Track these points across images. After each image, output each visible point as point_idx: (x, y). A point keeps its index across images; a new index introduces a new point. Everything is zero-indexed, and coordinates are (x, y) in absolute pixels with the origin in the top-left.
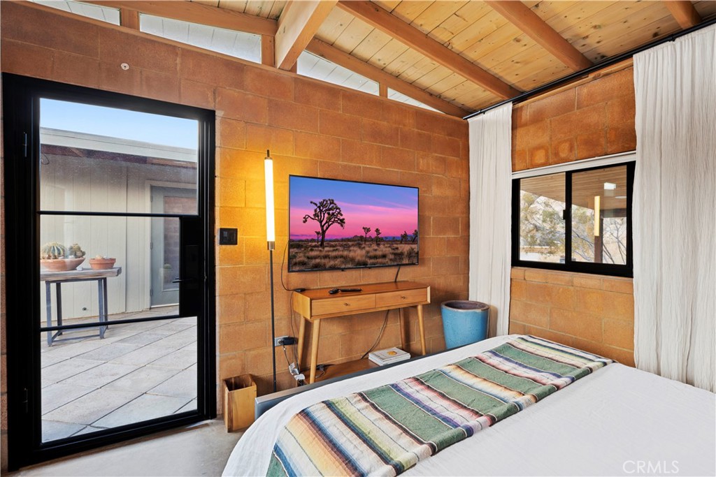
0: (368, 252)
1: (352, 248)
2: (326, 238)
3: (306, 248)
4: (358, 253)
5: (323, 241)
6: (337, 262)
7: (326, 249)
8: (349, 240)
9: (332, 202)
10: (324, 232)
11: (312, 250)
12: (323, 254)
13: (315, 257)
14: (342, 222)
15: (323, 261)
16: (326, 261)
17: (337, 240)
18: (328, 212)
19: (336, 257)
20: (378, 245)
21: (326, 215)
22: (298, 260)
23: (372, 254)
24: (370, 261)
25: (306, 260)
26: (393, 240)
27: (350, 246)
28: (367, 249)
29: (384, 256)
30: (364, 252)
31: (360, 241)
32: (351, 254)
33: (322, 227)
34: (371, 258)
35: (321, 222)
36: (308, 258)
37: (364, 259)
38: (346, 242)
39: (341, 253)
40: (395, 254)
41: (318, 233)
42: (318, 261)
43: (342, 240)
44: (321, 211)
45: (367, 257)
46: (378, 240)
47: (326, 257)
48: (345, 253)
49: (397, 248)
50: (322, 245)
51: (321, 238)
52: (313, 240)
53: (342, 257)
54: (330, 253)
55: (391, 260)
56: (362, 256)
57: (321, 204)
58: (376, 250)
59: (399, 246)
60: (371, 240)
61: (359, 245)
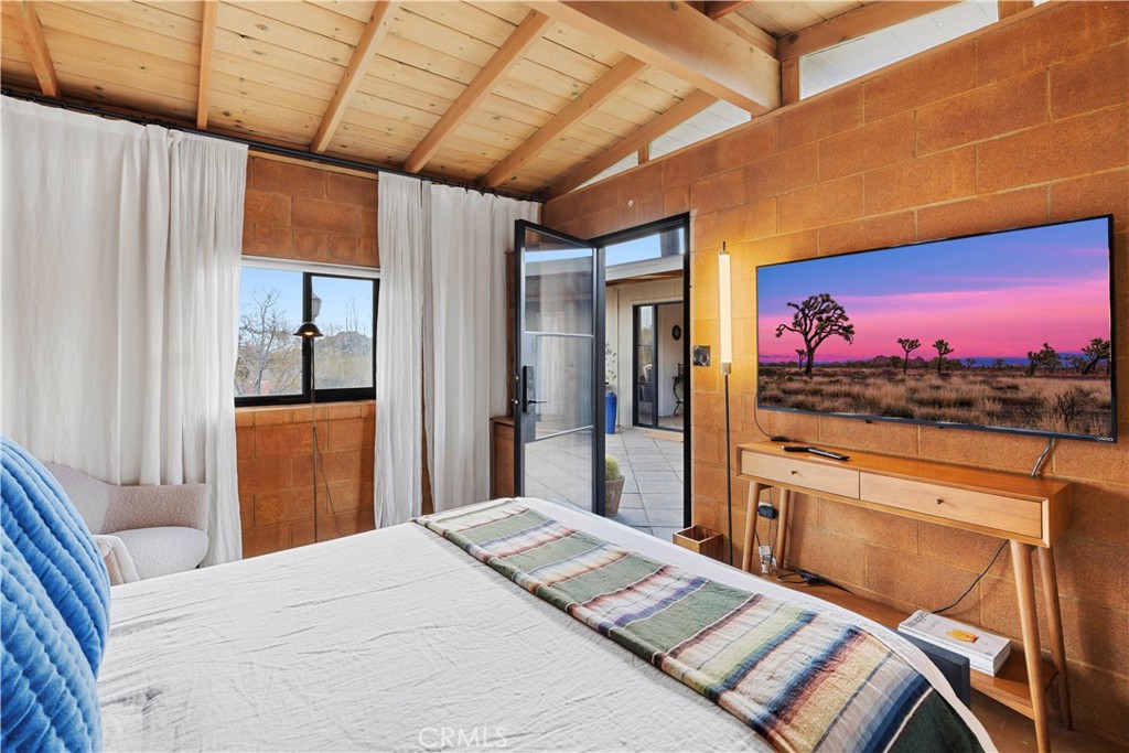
0: (914, 391)
1: (871, 381)
2: (815, 361)
3: (781, 375)
4: (888, 392)
5: (809, 366)
6: (839, 403)
7: (816, 379)
8: (863, 364)
9: (826, 298)
10: (811, 351)
11: (790, 380)
12: (811, 387)
13: (797, 392)
14: (847, 332)
15: (810, 399)
16: (816, 400)
17: (839, 365)
18: (820, 316)
19: (835, 395)
20: (945, 377)
21: (815, 322)
22: (768, 393)
23: (927, 395)
24: (918, 411)
25: (781, 395)
26: (999, 366)
27: (866, 377)
28: (912, 383)
29: (966, 403)
30: (902, 390)
31: (890, 367)
32: (870, 392)
33: (808, 342)
34: (922, 403)
35: (806, 334)
36: (785, 392)
37: (902, 403)
38: (857, 369)
39: (845, 388)
40: (1005, 402)
41: (801, 353)
42: (801, 398)
43: (849, 364)
44: (805, 316)
45: (911, 400)
46: (945, 366)
47: (815, 393)
48: (856, 389)
49: (1015, 388)
50: (808, 372)
51: (805, 360)
52: (792, 364)
53: (848, 395)
54: (824, 387)
55: (990, 414)
56: (897, 398)
57: (807, 305)
58: (938, 388)
59: (1019, 381)
60: (922, 365)
61: (890, 376)
